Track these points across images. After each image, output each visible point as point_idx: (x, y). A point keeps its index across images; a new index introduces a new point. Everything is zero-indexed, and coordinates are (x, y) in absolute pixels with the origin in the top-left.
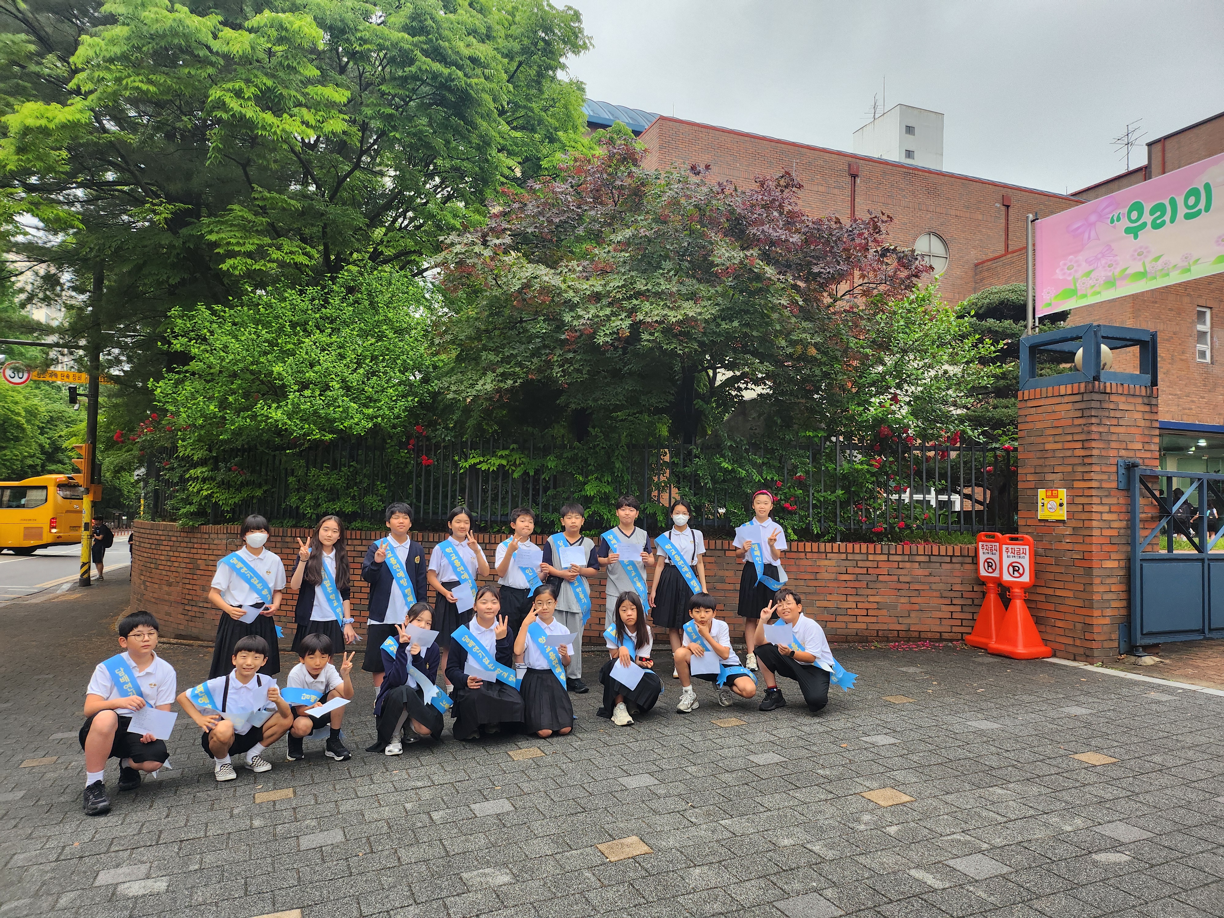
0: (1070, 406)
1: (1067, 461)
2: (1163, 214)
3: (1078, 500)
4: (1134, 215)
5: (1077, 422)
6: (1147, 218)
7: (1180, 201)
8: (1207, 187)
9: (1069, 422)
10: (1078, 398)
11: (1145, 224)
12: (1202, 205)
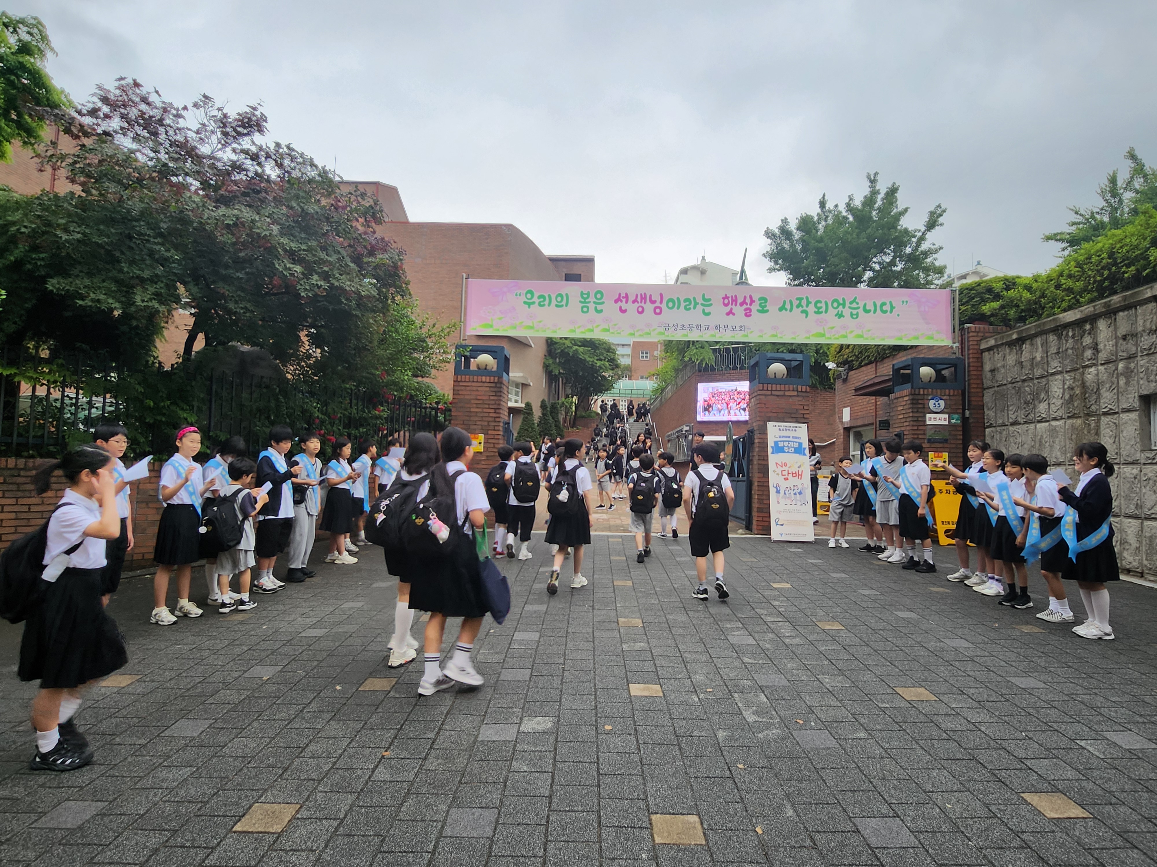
0: (488, 389)
1: (484, 419)
2: (544, 300)
3: (490, 441)
4: (529, 296)
5: (492, 398)
6: (535, 299)
7: (553, 297)
8: (567, 295)
9: (487, 398)
10: (493, 385)
11: (534, 303)
12: (564, 303)
